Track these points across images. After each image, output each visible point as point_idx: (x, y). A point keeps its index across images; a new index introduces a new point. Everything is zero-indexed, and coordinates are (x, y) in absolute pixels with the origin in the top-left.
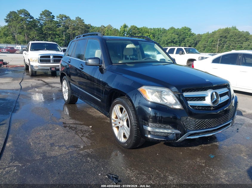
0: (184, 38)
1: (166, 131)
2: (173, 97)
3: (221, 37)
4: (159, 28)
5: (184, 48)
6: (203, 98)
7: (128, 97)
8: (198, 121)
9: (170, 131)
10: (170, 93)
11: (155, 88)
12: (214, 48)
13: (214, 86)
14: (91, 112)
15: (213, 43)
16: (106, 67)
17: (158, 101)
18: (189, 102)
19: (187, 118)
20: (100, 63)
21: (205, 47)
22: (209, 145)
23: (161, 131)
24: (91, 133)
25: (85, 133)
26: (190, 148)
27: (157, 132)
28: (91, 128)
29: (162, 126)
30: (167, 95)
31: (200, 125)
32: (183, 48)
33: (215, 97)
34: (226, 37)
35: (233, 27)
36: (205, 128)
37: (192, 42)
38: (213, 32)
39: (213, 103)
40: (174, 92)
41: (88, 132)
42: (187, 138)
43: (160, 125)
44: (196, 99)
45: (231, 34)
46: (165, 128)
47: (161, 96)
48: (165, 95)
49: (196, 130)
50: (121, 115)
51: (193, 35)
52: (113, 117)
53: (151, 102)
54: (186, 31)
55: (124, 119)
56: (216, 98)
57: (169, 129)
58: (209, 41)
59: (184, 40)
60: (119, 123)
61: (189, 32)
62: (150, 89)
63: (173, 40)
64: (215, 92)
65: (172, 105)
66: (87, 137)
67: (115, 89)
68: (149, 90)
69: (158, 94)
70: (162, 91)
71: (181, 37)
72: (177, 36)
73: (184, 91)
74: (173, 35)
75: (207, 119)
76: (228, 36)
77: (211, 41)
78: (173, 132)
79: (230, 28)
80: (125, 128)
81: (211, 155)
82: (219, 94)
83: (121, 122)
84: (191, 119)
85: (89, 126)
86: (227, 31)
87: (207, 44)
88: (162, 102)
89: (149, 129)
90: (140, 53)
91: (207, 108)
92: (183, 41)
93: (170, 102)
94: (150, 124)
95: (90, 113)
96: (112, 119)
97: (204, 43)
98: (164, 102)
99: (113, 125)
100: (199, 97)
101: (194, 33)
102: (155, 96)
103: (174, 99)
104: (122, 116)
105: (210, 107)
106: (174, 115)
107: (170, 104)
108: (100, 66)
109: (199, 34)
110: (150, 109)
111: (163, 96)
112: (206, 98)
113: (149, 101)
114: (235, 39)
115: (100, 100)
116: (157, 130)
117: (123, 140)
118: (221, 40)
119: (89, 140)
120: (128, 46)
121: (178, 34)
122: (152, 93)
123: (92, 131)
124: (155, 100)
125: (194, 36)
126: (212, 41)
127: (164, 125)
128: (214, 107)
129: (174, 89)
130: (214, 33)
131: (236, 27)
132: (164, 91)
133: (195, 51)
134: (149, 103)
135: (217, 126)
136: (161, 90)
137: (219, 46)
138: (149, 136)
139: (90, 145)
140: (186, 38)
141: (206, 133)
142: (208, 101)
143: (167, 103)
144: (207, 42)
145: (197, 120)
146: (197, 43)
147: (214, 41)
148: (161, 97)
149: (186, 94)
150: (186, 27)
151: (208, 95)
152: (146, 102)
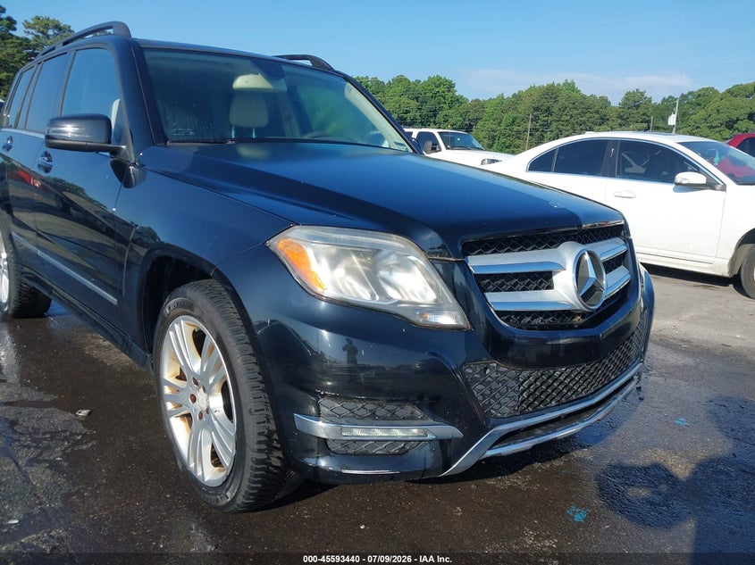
0: (435, 111)
1: (398, 433)
2: (425, 273)
3: (536, 109)
4: (362, 78)
5: (439, 133)
6: (543, 279)
7: (224, 281)
8: (529, 377)
9: (415, 432)
10: (412, 258)
11: (344, 236)
12: (517, 142)
13: (584, 226)
14: (98, 347)
15: (516, 128)
16: (137, 154)
17: (361, 294)
18: (492, 297)
19: (486, 368)
20: (110, 138)
21: (494, 138)
22: (556, 463)
23: (379, 433)
24: (77, 443)
25: (48, 447)
26: (491, 482)
27: (355, 441)
28: (86, 422)
29: (381, 412)
30: (398, 265)
31: (538, 393)
32: (435, 132)
33: (592, 274)
34: (548, 111)
35: (566, 84)
36: (554, 403)
37: (459, 124)
38: (514, 96)
39: (586, 297)
40: (430, 254)
41: (66, 439)
42: (490, 453)
43: (370, 406)
44: (516, 284)
45: (562, 102)
46: (392, 419)
47: (375, 272)
48: (390, 269)
49: (523, 414)
50: (196, 365)
51: (459, 100)
52: (168, 373)
53: (330, 301)
54: (442, 89)
55: (211, 381)
56: (595, 277)
57: (409, 420)
58: (504, 120)
59: (435, 116)
60: (194, 399)
61: (449, 91)
62: (326, 241)
63: (405, 116)
64: (590, 254)
65: (423, 311)
66: (53, 465)
67: (172, 246)
68: (321, 247)
69: (362, 264)
70: (378, 251)
71: (426, 108)
72: (414, 104)
73: (470, 249)
74: (404, 99)
75: (562, 366)
76: (555, 109)
77: (511, 120)
78: (430, 437)
79: (559, 85)
80: (215, 422)
81: (573, 508)
82: (603, 258)
83: (200, 395)
84: (502, 369)
85: (74, 412)
86: (551, 93)
87: (499, 128)
88: (377, 301)
89: (322, 428)
90: (294, 119)
91: (560, 318)
92: (432, 120)
93: (414, 299)
94: (327, 405)
95: (95, 353)
96: (163, 382)
97: (490, 125)
98: (391, 299)
99: (170, 406)
100: (516, 275)
101: (462, 97)
102: (351, 271)
103: (432, 286)
104: (202, 368)
105: (569, 313)
106: (429, 357)
107: (415, 306)
108: (114, 152)
109: (477, 101)
110: (325, 333)
111: (383, 273)
112: (555, 278)
113: (319, 297)
114: (572, 117)
115: (114, 300)
116: (358, 432)
117: (209, 474)
118: (536, 119)
119: (61, 480)
120: (241, 82)
121: (417, 99)
122: (334, 262)
123: (84, 435)
124: (348, 291)
125: (462, 106)
126: (513, 122)
127: (391, 407)
128: (583, 315)
129: (432, 237)
130: (518, 97)
131: (573, 84)
132: (388, 247)
133: (470, 141)
134: (323, 304)
135: (597, 391)
136: (373, 244)
137: (530, 135)
138: (323, 463)
139: (58, 504)
140: (441, 109)
141: (557, 424)
142: (563, 291)
143: (400, 302)
144: (499, 124)
145: (526, 374)
146: (471, 126)
147: (517, 121)
148: (373, 279)
149: (478, 262)
150: (440, 78)
151: (565, 263)
152: (307, 301)
